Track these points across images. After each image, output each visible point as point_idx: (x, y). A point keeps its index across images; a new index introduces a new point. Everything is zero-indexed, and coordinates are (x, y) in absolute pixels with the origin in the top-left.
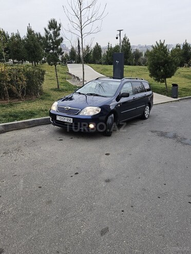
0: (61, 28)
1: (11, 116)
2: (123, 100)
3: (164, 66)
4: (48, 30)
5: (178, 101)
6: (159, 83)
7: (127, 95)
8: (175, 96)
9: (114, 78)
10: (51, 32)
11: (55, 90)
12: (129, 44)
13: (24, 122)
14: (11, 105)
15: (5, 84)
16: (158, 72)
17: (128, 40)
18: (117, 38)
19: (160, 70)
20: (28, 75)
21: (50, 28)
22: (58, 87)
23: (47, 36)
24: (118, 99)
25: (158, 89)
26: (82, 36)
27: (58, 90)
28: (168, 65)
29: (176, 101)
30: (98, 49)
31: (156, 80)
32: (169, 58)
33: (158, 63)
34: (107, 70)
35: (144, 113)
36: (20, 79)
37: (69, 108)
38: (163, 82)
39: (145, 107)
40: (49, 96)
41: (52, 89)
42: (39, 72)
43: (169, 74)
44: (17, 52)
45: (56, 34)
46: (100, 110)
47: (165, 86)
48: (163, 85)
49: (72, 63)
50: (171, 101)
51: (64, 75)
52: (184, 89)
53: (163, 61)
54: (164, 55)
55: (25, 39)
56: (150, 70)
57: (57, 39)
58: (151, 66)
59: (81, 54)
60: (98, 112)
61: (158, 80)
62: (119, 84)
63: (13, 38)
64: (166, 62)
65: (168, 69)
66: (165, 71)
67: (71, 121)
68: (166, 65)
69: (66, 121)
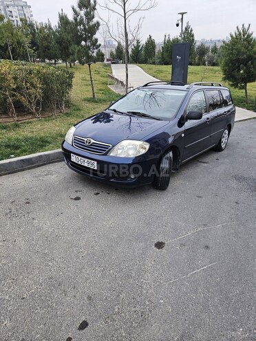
0: (96, 7)
1: (8, 146)
2: (189, 124)
3: (245, 65)
4: (78, 9)
6: (237, 89)
9: (172, 83)
10: (82, 13)
11: (89, 100)
12: (193, 36)
13: (22, 160)
14: (17, 126)
15: (7, 93)
16: (236, 73)
17: (191, 31)
18: (177, 25)
19: (239, 70)
20: (45, 80)
21: (80, 7)
22: (94, 96)
23: (76, 19)
24: (181, 124)
26: (125, 14)
27: (93, 100)
28: (252, 63)
30: (151, 44)
31: (232, 85)
32: (255, 53)
33: (238, 60)
34: (162, 72)
35: (220, 142)
36: (32, 85)
37: (93, 141)
38: (241, 88)
39: (223, 132)
40: (79, 110)
41: (85, 100)
42: (63, 75)
43: (253, 77)
44: (47, 48)
45: (90, 16)
46: (147, 146)
47: (244, 95)
49: (118, 63)
51: (105, 79)
53: (245, 56)
54: (247, 48)
55: (57, 31)
56: (225, 71)
57: (91, 23)
58: (226, 65)
59: (130, 51)
60: (143, 152)
61: (235, 86)
62: (183, 94)
63: (42, 30)
64: (250, 58)
65: (252, 69)
67: (94, 166)
68: (250, 62)
69: (86, 165)
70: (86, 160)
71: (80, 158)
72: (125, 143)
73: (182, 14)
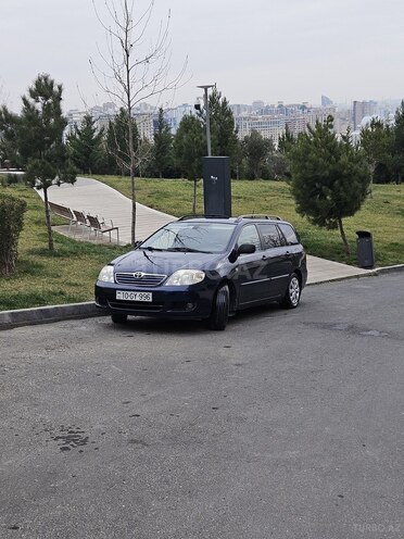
0: (62, 96)
3: (331, 186)
4: (31, 101)
5: (375, 274)
6: (324, 231)
7: (250, 249)
8: (367, 263)
10: (39, 106)
12: (229, 114)
16: (317, 201)
17: (225, 103)
18: (198, 106)
19: (323, 196)
23: (28, 117)
24: (233, 258)
25: (325, 248)
27: (49, 252)
28: (341, 184)
29: (369, 275)
31: (314, 222)
32: (343, 167)
33: (317, 179)
34: (166, 195)
35: (288, 294)
37: (143, 274)
38: (333, 227)
39: (290, 279)
43: (349, 207)
46: (203, 275)
47: (340, 240)
48: (334, 236)
50: (357, 276)
52: (394, 247)
53: (327, 172)
54: (329, 159)
56: (297, 197)
58: (297, 186)
60: (200, 280)
61: (320, 222)
62: (232, 228)
64: (337, 175)
65: (343, 194)
66: (337, 199)
67: (149, 298)
68: (337, 182)
69: (138, 299)
70: (138, 294)
71: (129, 293)
72: (181, 272)
73: (206, 88)
